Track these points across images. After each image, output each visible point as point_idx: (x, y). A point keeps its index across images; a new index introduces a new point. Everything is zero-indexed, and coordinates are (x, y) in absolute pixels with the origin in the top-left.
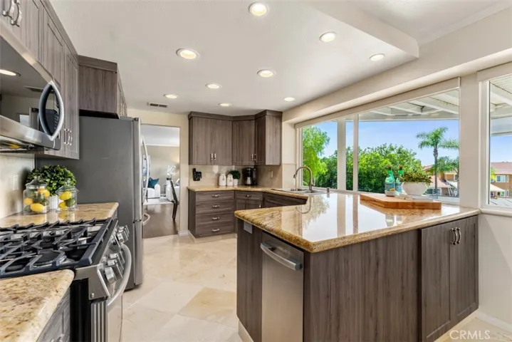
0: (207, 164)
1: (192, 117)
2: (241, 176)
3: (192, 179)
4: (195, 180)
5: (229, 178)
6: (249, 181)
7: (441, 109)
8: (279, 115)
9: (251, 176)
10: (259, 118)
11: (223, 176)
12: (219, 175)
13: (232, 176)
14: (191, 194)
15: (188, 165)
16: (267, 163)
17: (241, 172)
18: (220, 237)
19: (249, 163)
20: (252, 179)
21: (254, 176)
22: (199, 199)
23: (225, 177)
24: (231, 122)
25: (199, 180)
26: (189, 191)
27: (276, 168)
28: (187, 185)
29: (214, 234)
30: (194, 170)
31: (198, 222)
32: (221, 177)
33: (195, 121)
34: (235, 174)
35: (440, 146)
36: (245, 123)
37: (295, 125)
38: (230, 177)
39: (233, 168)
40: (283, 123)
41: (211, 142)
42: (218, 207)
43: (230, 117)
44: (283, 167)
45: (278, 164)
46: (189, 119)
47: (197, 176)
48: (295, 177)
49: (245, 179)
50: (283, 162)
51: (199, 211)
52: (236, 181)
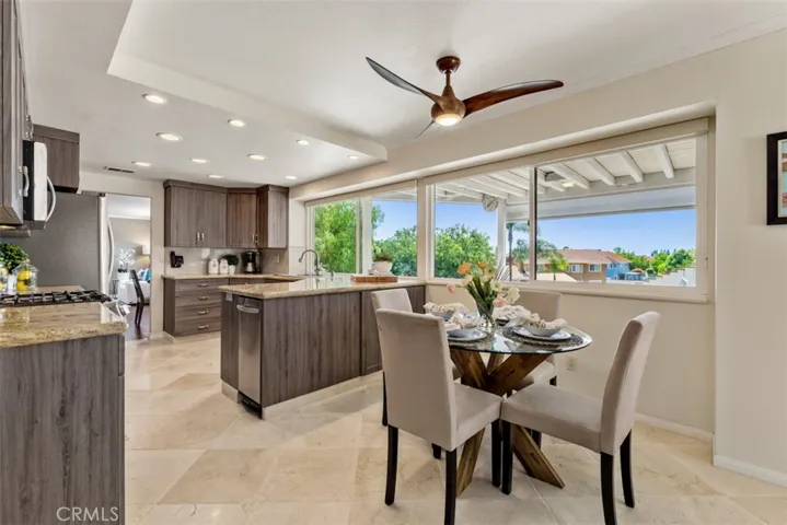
0: (191, 246)
1: (168, 186)
2: (240, 261)
3: (169, 266)
4: (173, 266)
5: (222, 264)
6: (250, 267)
7: (460, 194)
8: (285, 191)
9: (253, 261)
10: (261, 192)
11: (214, 261)
12: (208, 260)
13: (226, 261)
14: (168, 283)
15: (163, 248)
16: (270, 246)
17: (239, 257)
18: (209, 335)
19: (249, 245)
20: (254, 266)
21: (257, 261)
22: (179, 289)
23: (217, 263)
24: (225, 195)
25: (179, 266)
26: (165, 280)
27: (282, 252)
28: (162, 273)
29: (200, 331)
30: (172, 254)
31: (178, 318)
32: (211, 263)
33: (174, 191)
34: (231, 260)
35: (518, 229)
36: (244, 197)
37: (306, 203)
38: (224, 263)
39: (229, 252)
40: (291, 201)
41: (198, 219)
42: (206, 299)
43: (224, 188)
44: (290, 249)
45: (283, 246)
46: (165, 188)
47: (176, 261)
48: (300, 260)
49: (245, 265)
50: (290, 244)
51: (179, 303)
52: (232, 268)
